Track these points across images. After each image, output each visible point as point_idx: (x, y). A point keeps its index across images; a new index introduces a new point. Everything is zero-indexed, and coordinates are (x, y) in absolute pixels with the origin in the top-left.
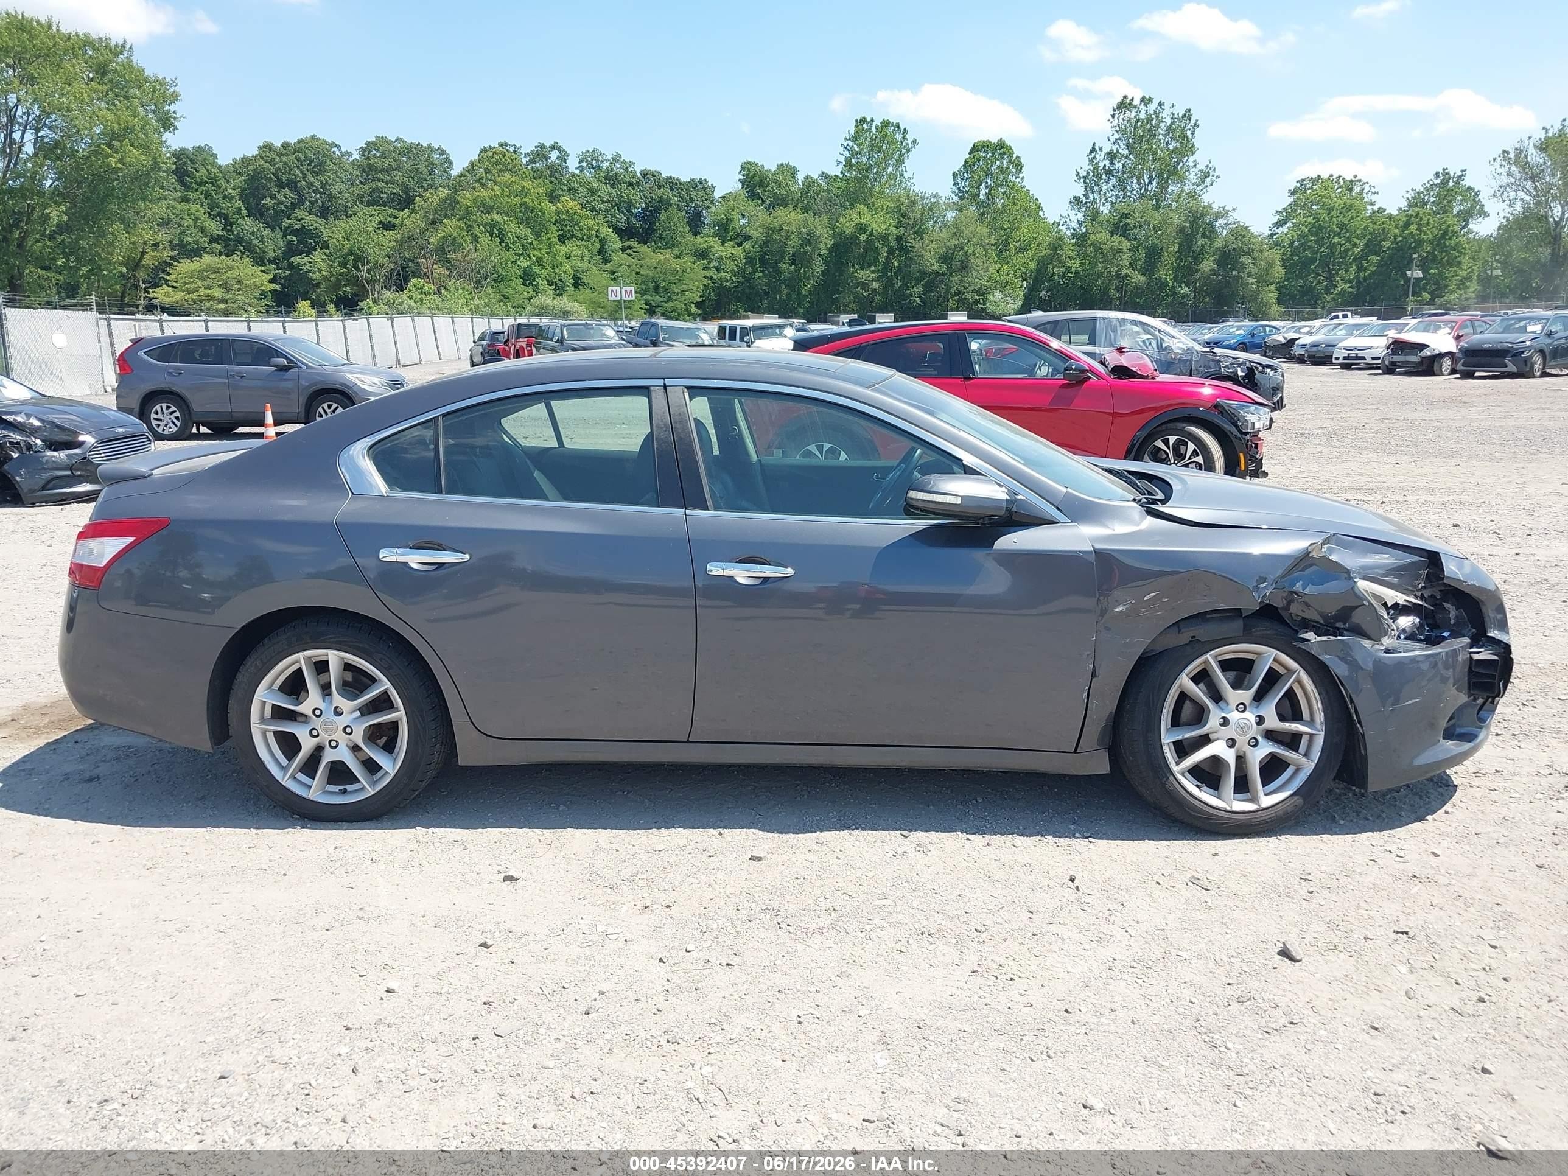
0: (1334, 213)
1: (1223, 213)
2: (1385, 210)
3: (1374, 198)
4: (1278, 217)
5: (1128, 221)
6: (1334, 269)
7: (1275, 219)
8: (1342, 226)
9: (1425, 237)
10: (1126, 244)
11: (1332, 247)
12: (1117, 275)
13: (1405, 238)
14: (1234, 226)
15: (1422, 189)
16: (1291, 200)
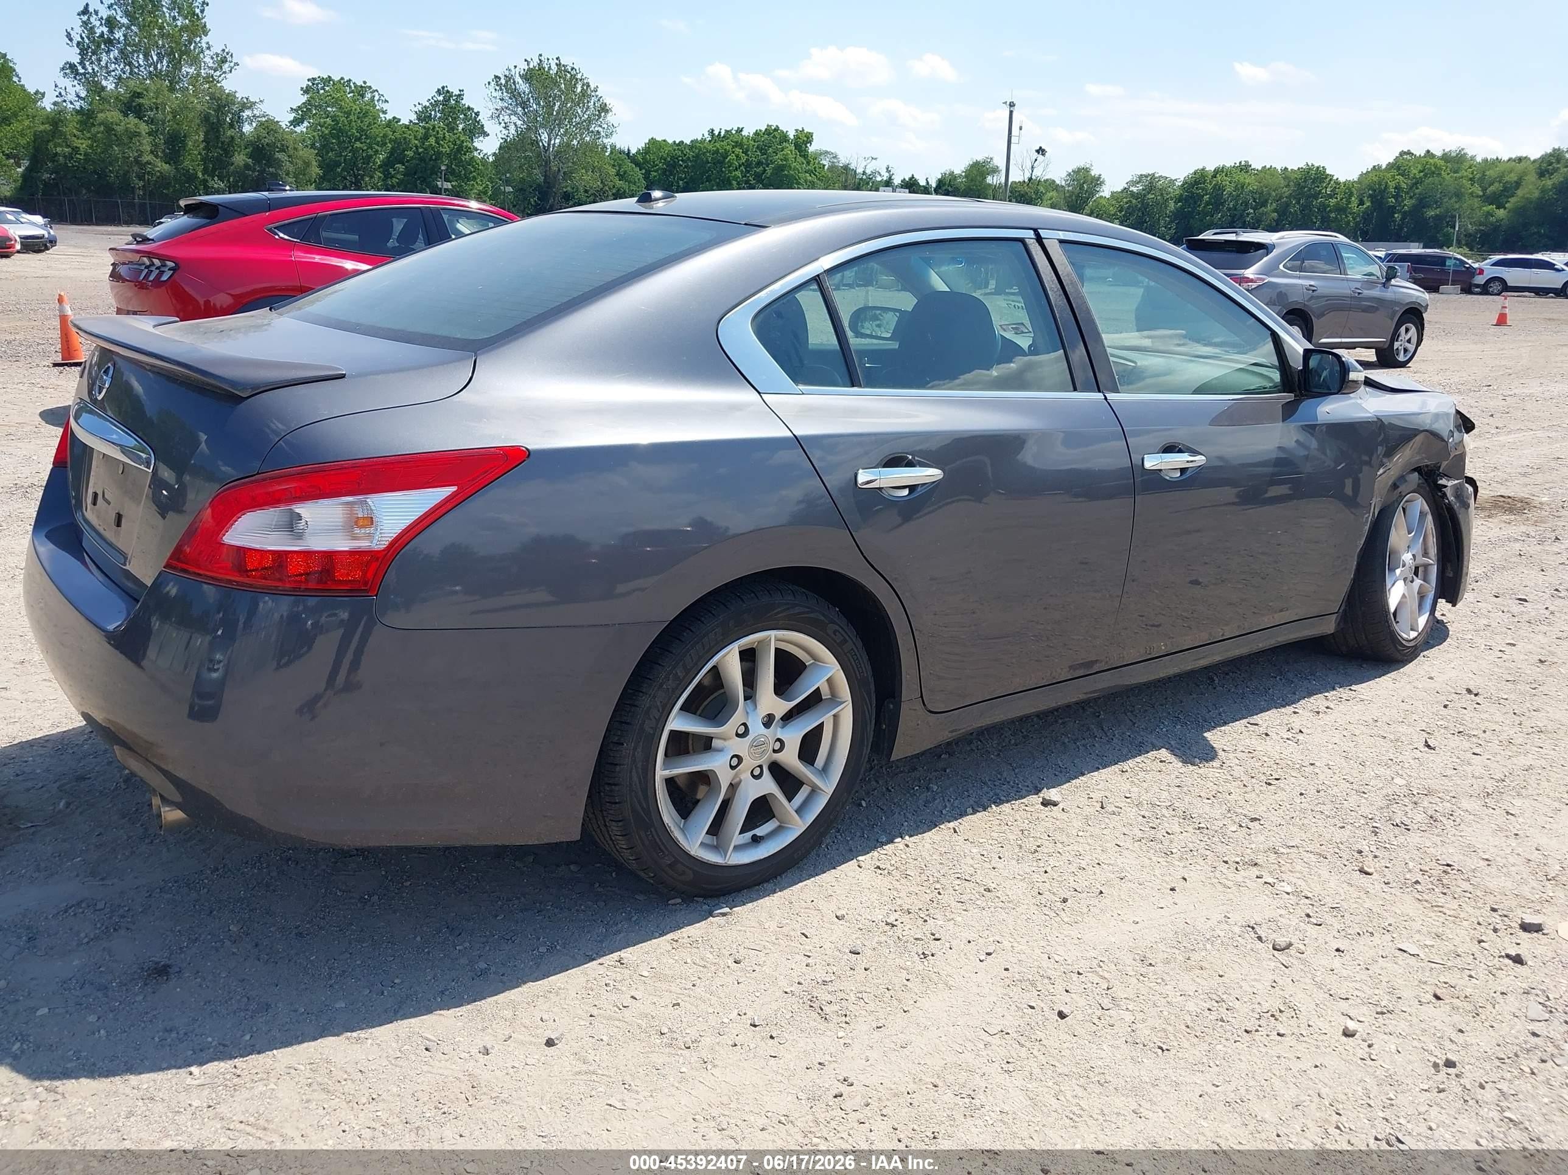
0: (352, 117)
1: (247, 105)
2: (399, 120)
3: (385, 106)
4: (294, 115)
5: (141, 101)
6: (359, 175)
7: (292, 117)
8: (360, 130)
9: (444, 150)
10: (144, 128)
11: (354, 151)
12: (137, 161)
13: (426, 149)
14: (264, 119)
15: (428, 104)
16: (304, 99)
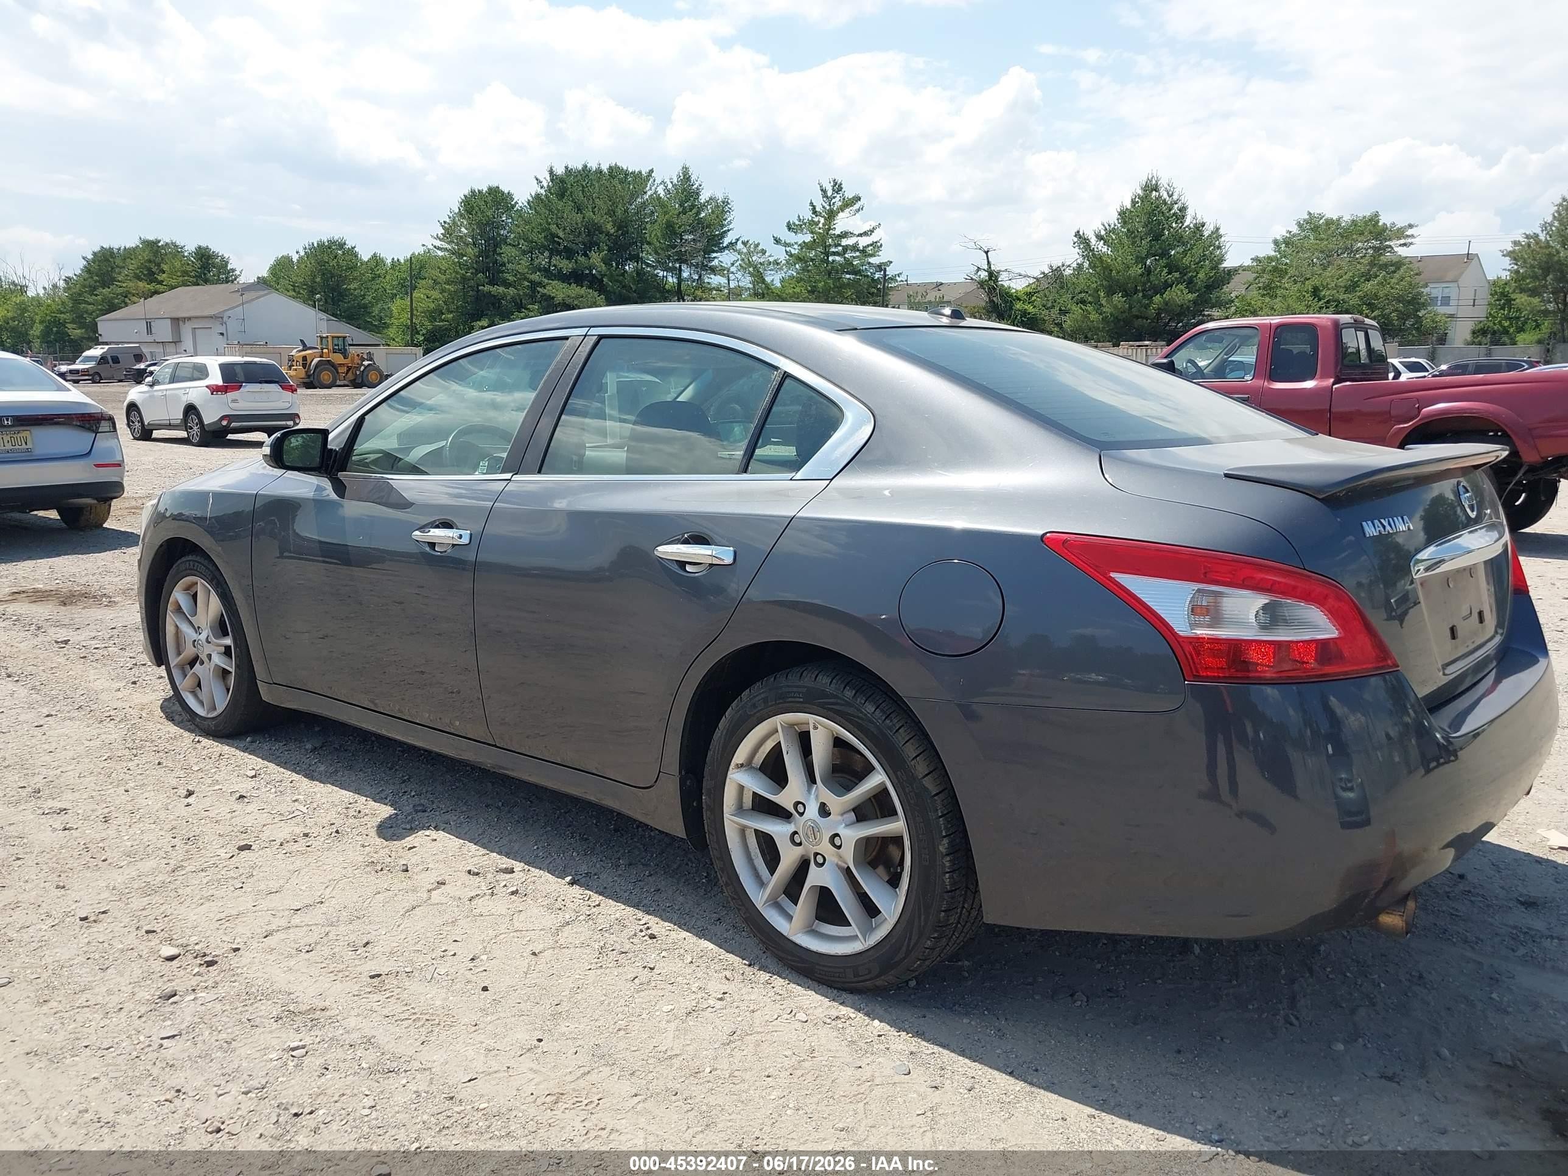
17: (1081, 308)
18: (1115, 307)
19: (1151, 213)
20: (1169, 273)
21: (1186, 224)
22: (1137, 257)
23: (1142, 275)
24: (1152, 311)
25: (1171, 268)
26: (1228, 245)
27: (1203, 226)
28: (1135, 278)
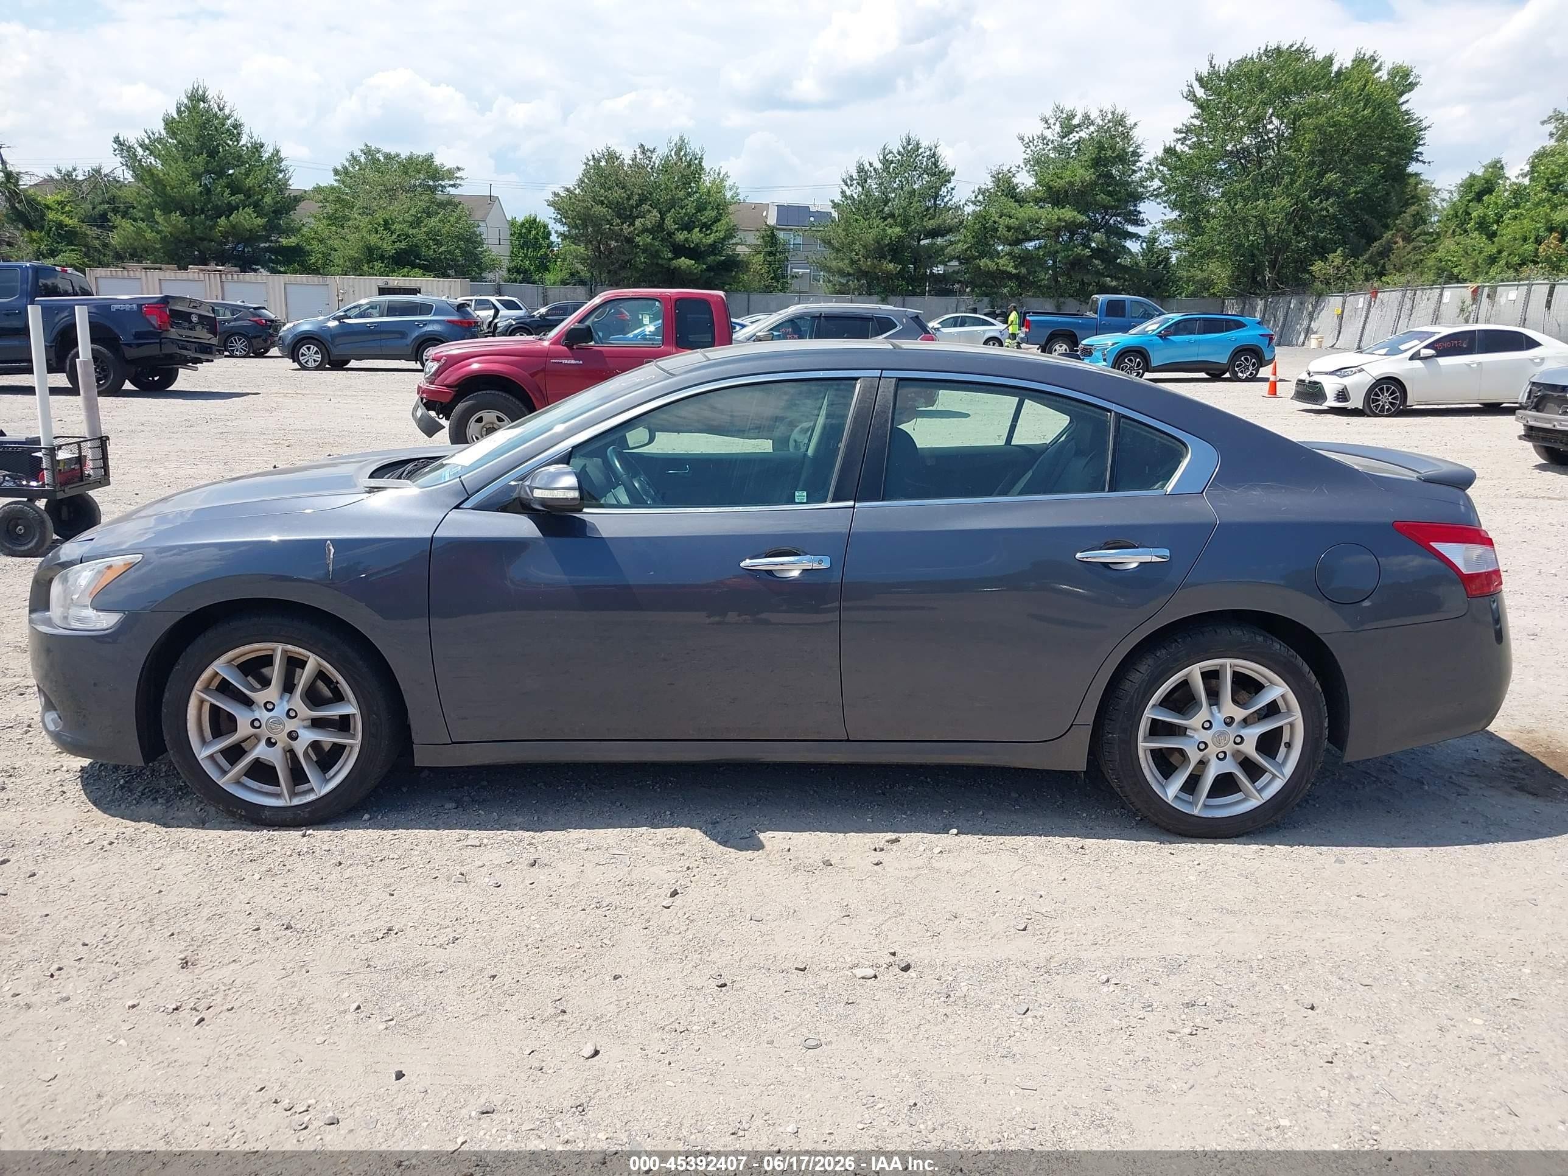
17: (132, 225)
18: (175, 226)
19: (203, 126)
20: (232, 194)
21: (241, 143)
22: (193, 174)
23: (201, 193)
24: (217, 233)
25: (235, 188)
26: (291, 169)
27: (262, 147)
28: (194, 196)
